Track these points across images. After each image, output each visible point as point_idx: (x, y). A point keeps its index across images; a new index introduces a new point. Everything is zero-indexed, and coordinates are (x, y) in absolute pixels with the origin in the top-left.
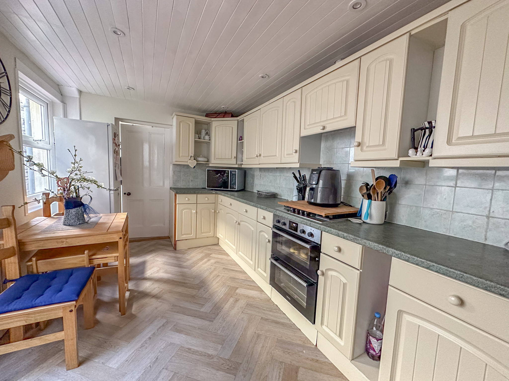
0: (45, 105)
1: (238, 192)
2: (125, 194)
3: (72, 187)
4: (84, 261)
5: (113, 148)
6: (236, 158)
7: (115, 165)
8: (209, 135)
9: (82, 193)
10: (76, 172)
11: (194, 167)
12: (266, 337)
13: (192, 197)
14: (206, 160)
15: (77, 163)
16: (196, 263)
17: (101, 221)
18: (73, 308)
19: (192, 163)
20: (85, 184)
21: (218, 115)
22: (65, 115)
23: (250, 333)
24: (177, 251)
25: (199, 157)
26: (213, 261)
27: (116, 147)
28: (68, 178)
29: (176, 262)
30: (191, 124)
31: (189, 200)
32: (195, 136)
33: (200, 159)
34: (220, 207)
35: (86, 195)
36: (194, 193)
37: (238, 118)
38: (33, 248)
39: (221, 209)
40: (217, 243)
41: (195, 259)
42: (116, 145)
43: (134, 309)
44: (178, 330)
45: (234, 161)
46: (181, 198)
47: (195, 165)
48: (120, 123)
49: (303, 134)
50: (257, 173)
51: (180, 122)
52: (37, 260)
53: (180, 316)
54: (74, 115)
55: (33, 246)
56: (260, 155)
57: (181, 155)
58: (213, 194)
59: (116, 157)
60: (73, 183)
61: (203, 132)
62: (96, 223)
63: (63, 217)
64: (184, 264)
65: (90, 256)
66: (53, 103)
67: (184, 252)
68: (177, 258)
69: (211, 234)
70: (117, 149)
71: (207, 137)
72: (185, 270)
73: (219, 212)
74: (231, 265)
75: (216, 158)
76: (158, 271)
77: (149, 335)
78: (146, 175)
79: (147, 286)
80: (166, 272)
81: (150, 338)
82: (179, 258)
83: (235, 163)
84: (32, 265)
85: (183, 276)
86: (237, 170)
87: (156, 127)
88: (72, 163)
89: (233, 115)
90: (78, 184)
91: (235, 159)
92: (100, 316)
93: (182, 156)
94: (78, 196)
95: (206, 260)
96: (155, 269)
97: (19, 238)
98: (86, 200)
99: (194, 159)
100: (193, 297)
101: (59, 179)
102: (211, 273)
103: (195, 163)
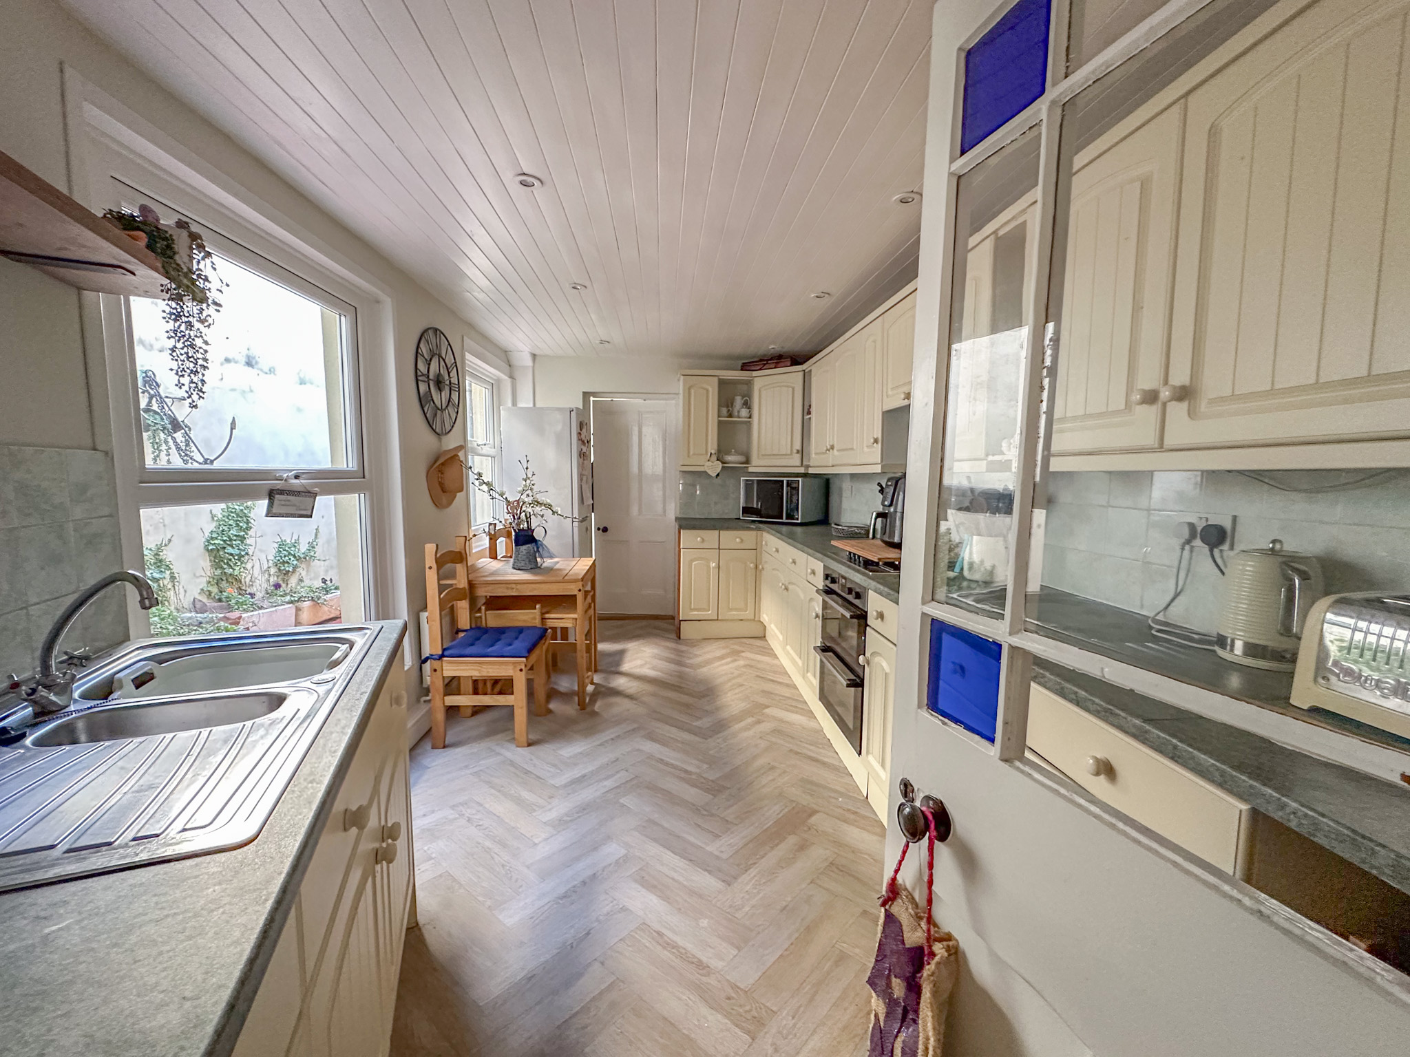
0: (490, 388)
1: (804, 528)
2: (599, 529)
3: (523, 514)
4: (535, 618)
5: (578, 447)
6: (801, 452)
7: (581, 477)
8: (749, 408)
9: (534, 523)
10: (527, 492)
11: (718, 475)
12: (785, 772)
13: (711, 536)
14: (741, 458)
15: (529, 478)
16: (708, 662)
17: (557, 566)
18: (523, 667)
19: (714, 468)
20: (538, 509)
21: (765, 364)
22: (514, 403)
23: (761, 762)
24: (681, 641)
25: (728, 453)
26: (742, 663)
27: (583, 447)
28: (518, 501)
29: (673, 656)
30: (710, 389)
31: (703, 540)
32: (719, 411)
33: (729, 458)
34: (765, 557)
35: (539, 526)
36: (714, 528)
37: (804, 367)
38: (482, 592)
39: (766, 562)
40: (761, 634)
41: (708, 656)
42: (584, 442)
43: (598, 706)
44: (652, 737)
45: (796, 460)
46: (688, 537)
47: (719, 470)
48: (592, 399)
49: (886, 408)
50: (846, 485)
51: (689, 389)
52: (486, 610)
53: (659, 725)
54: (525, 402)
55: (483, 589)
56: (832, 447)
57: (691, 453)
58: (752, 529)
59: (583, 463)
60: (524, 508)
61: (739, 401)
62: (550, 570)
63: (512, 560)
64: (688, 661)
65: (543, 614)
66: (499, 381)
67: (692, 643)
68: (679, 652)
69: (749, 614)
70: (584, 450)
71: (744, 412)
72: (688, 670)
73: (763, 569)
74: (775, 672)
75: (763, 455)
76: (641, 666)
77: (612, 736)
78: (634, 493)
79: (620, 682)
80: (653, 668)
81: (612, 739)
82: (682, 652)
83: (798, 463)
84: (481, 617)
85: (680, 677)
86: (800, 479)
87: (650, 399)
88: (523, 479)
89: (797, 359)
90: (530, 510)
91: (799, 456)
92: (552, 706)
93: (694, 454)
94: (529, 528)
95: (729, 659)
96: (639, 662)
97: (470, 579)
98: (538, 534)
99: (718, 460)
100: (687, 706)
101: (508, 502)
102: (729, 680)
103: (719, 466)
